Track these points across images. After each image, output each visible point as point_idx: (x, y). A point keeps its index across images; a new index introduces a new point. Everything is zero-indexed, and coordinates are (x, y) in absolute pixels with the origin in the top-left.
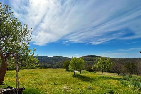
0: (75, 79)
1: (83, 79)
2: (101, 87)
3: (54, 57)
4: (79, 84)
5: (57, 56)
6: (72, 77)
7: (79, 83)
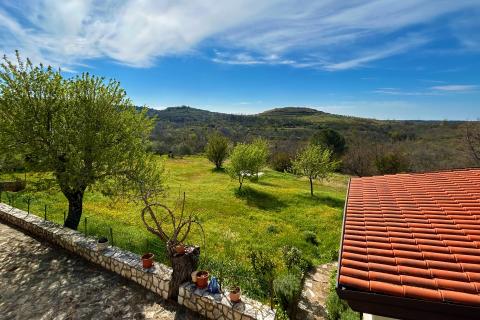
0: (241, 202)
1: (261, 204)
2: (297, 225)
3: (169, 109)
4: (251, 218)
5: (178, 108)
6: (233, 198)
7: (251, 214)
